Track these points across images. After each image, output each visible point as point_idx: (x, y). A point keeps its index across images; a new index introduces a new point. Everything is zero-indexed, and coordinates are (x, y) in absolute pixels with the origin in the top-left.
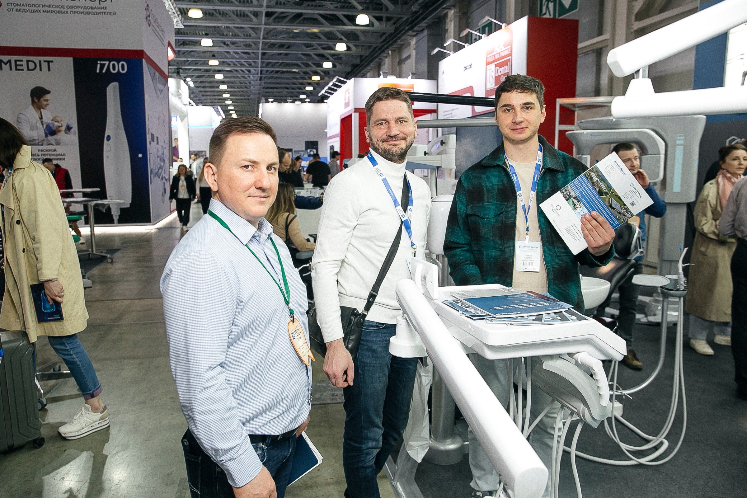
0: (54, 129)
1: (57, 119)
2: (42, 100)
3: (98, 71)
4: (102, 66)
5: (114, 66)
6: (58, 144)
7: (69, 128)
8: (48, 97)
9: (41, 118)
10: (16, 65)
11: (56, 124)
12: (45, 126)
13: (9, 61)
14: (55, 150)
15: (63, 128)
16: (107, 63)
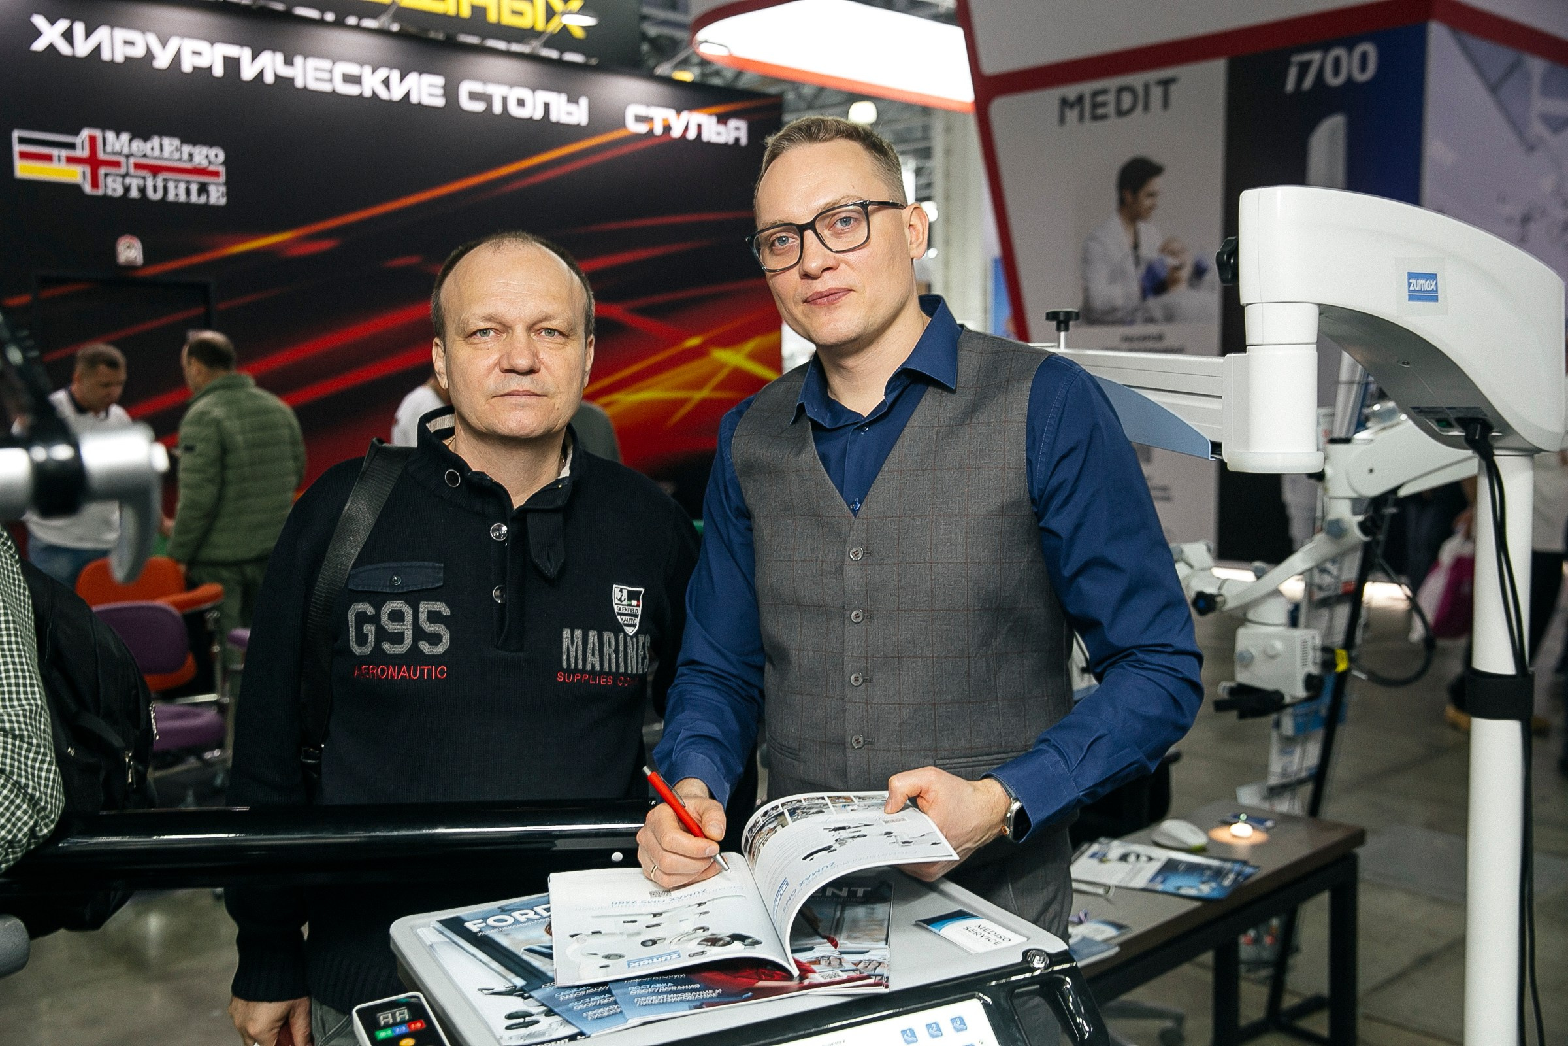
0: (1163, 273)
1: (1175, 246)
2: (1142, 194)
3: (1290, 86)
4: (1304, 67)
5: (1337, 62)
6: (1170, 318)
7: (1199, 272)
8: (1157, 184)
9: (1136, 246)
10: (1095, 106)
11: (1171, 261)
12: (1143, 269)
13: (1080, 99)
14: (1160, 338)
15: (1185, 273)
16: (1316, 57)
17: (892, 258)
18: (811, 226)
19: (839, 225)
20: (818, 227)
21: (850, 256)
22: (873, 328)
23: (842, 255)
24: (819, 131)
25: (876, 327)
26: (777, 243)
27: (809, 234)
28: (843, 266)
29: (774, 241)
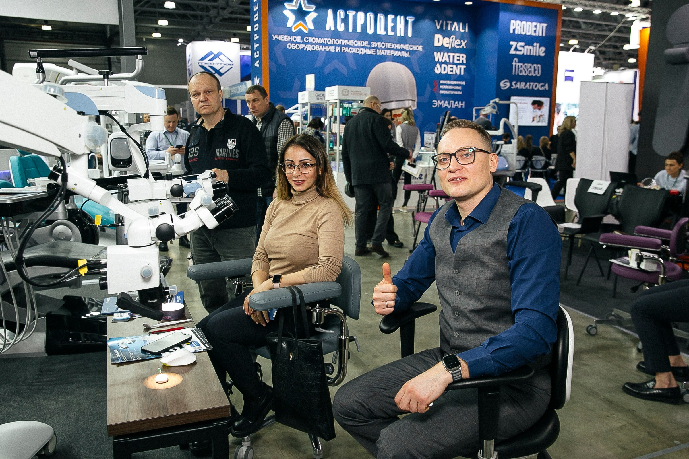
17: (482, 170)
18: (454, 154)
19: (465, 156)
20: (457, 155)
21: (467, 167)
22: (472, 193)
23: (464, 166)
24: (462, 124)
25: (473, 193)
26: (442, 160)
27: (453, 157)
28: (464, 169)
29: (441, 160)
